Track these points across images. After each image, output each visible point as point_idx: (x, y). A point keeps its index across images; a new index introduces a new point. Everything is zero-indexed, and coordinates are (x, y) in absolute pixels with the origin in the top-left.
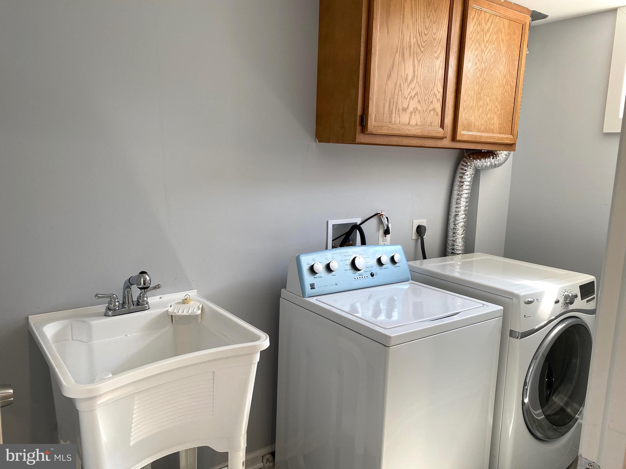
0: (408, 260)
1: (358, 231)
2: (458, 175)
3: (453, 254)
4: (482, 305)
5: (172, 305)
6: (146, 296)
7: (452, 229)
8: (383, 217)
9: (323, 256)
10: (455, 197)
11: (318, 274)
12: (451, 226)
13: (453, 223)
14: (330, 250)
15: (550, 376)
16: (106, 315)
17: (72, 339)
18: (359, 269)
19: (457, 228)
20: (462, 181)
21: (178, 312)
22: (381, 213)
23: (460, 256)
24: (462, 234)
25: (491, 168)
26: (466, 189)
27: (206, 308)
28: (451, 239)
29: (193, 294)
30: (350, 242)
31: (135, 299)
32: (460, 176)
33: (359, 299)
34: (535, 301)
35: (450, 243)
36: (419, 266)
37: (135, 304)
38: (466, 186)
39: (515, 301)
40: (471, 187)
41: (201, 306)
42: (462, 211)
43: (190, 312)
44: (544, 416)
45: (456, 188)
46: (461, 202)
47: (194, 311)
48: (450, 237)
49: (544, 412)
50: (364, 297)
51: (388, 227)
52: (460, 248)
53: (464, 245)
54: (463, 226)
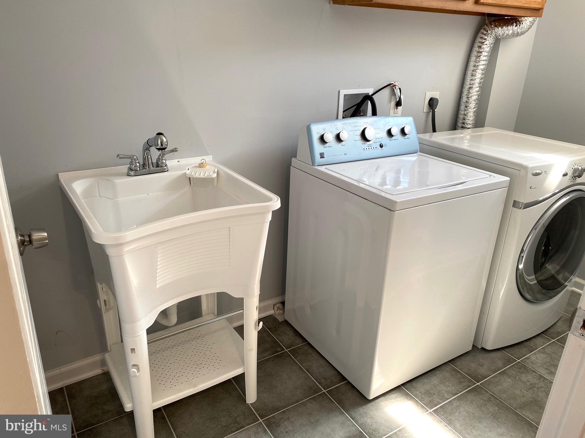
0: (418, 132)
1: (369, 102)
2: (477, 44)
3: (463, 128)
4: (489, 176)
5: (189, 168)
6: (164, 158)
7: (464, 103)
8: (395, 87)
9: (333, 126)
10: (471, 68)
11: (328, 144)
12: (464, 99)
13: (466, 96)
14: (340, 120)
15: (547, 245)
16: (128, 175)
17: (99, 196)
18: (369, 140)
19: (470, 101)
20: (480, 51)
21: (195, 175)
22: (394, 84)
23: (469, 131)
24: (474, 108)
25: (513, 37)
26: (484, 60)
27: (220, 171)
28: (463, 112)
29: (208, 159)
30: (360, 113)
31: (154, 161)
32: (479, 45)
33: (367, 169)
34: (543, 173)
35: (461, 117)
36: (429, 138)
37: (155, 165)
38: (484, 56)
39: (523, 172)
40: (488, 58)
41: (216, 170)
42: (477, 84)
43: (206, 175)
44: (536, 281)
45: (473, 58)
46: (477, 74)
47: (211, 174)
48: (462, 111)
49: (537, 278)
50: (371, 168)
51: (400, 99)
52: (470, 122)
53: (475, 119)
54: (477, 99)
